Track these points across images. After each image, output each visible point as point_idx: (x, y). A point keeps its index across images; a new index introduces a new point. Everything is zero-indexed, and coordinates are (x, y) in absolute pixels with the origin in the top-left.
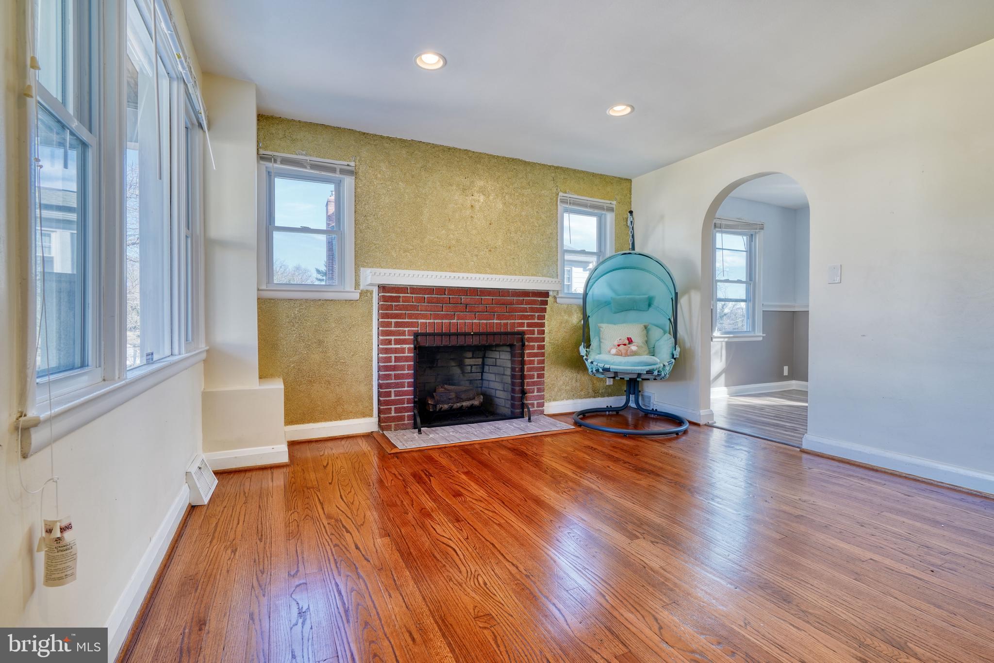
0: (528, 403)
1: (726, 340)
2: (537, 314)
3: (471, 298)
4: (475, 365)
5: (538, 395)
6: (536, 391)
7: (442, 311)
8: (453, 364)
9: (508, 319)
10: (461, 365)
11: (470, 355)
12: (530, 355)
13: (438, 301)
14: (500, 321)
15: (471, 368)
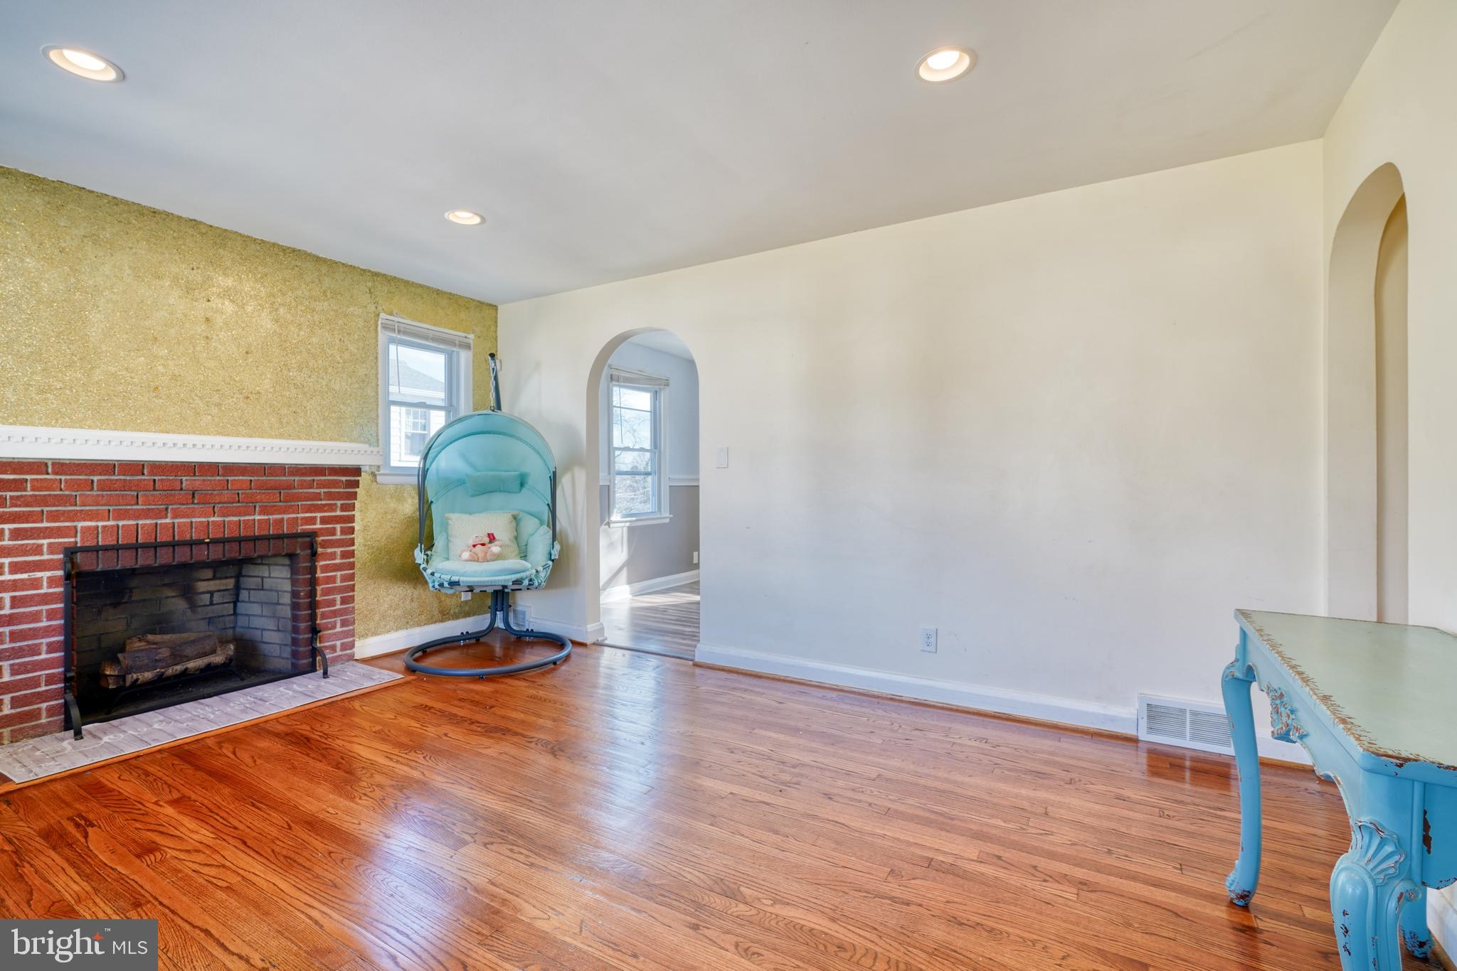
0: (324, 647)
1: (628, 524)
2: (339, 503)
3: (204, 480)
4: (219, 591)
5: (342, 632)
6: (338, 625)
7: (137, 504)
8: (170, 593)
9: (284, 513)
10: (188, 593)
11: (208, 573)
12: (326, 569)
13: (125, 486)
14: (266, 517)
15: (212, 597)
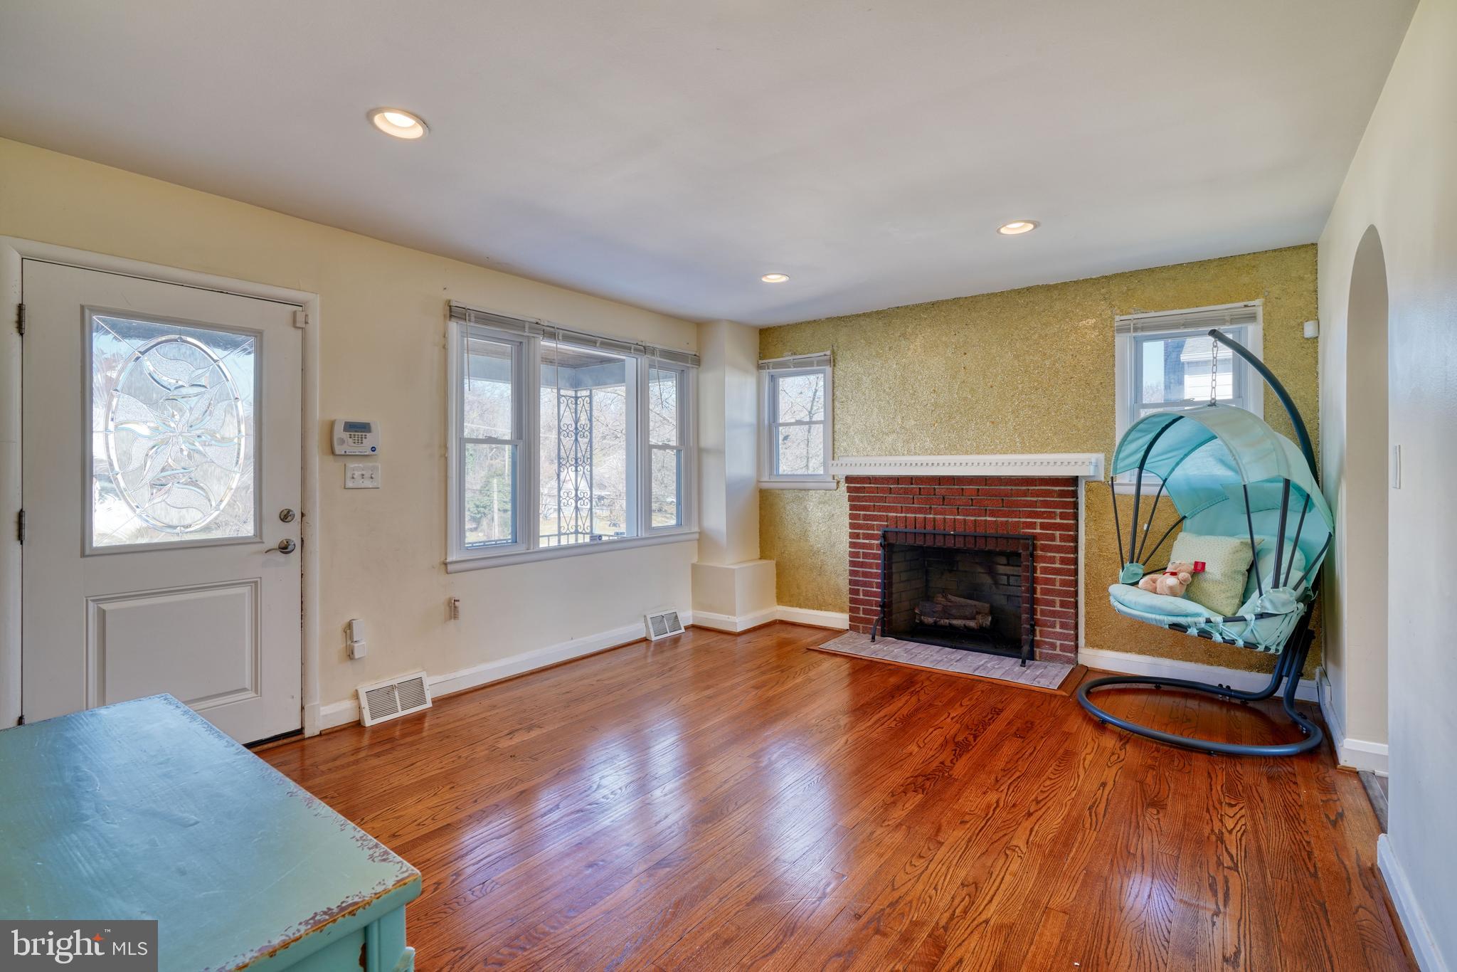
0: (1044, 641)
2: (1058, 511)
4: (1013, 575)
5: (1061, 633)
6: (1058, 626)
8: (980, 569)
9: (1008, 517)
10: (992, 572)
12: (1045, 570)
13: (906, 491)
14: (995, 519)
15: (1008, 579)
